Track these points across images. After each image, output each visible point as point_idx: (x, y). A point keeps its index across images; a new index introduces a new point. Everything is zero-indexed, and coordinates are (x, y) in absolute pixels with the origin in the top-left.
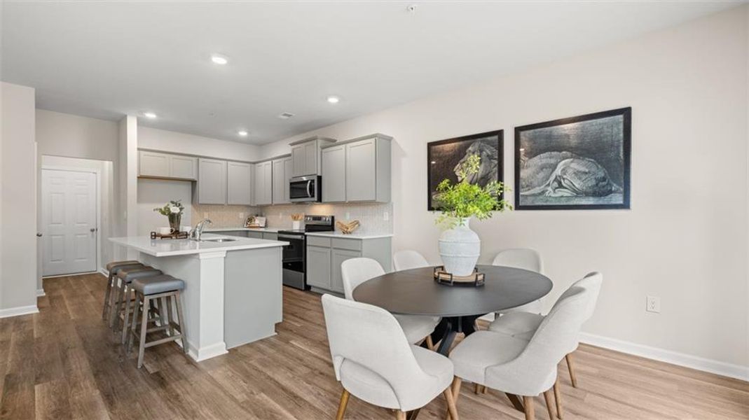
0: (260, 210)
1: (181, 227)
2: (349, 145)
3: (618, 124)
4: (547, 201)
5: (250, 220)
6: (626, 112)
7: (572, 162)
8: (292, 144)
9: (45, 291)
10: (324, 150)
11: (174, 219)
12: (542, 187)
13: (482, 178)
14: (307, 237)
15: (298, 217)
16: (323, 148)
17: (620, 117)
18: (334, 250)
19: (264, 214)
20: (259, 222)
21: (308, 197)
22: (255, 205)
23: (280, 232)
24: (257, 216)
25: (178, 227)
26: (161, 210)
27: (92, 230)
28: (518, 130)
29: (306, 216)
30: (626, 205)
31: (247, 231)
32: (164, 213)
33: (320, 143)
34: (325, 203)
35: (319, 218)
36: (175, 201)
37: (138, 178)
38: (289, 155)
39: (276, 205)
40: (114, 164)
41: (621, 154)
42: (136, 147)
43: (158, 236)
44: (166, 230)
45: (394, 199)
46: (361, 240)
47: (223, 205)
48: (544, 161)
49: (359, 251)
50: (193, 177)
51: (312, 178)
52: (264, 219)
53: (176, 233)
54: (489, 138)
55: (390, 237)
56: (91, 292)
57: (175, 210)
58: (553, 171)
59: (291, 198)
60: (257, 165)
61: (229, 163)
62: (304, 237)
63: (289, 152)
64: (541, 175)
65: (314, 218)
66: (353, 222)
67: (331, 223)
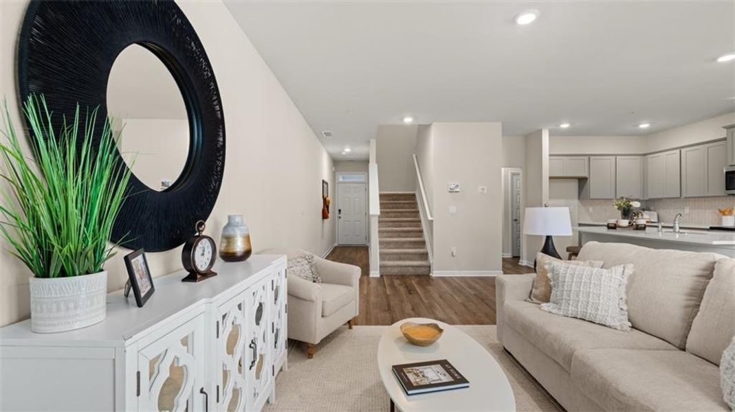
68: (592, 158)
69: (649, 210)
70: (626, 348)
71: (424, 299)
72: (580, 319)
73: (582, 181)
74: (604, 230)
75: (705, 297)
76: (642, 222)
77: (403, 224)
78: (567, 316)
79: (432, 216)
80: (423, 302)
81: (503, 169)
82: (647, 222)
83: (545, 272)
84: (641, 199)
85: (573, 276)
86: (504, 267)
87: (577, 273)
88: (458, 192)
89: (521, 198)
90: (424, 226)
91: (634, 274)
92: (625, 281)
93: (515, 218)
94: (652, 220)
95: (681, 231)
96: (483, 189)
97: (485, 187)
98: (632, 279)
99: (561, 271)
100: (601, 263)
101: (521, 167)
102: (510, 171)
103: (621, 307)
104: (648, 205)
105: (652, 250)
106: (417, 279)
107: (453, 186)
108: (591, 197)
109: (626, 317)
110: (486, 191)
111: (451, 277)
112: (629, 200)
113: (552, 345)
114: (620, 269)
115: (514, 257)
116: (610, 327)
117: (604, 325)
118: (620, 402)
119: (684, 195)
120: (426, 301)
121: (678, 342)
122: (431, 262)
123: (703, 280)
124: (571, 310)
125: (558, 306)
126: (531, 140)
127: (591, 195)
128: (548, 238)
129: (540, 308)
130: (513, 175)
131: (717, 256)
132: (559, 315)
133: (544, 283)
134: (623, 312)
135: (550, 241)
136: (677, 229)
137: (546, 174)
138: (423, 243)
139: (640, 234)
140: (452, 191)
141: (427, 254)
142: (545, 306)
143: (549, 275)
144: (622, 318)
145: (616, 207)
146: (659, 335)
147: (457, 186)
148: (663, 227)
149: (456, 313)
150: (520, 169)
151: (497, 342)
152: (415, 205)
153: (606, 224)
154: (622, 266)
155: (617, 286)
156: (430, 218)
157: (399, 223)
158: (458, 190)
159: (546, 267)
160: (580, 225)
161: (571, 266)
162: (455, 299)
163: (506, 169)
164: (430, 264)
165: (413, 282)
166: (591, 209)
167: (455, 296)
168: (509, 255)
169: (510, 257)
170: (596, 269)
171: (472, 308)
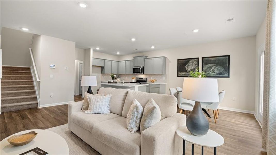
2: (154, 59)
3: (227, 59)
4: (210, 75)
5: (116, 79)
6: (229, 56)
7: (216, 66)
8: (134, 57)
10: (145, 60)
12: (209, 72)
13: (193, 69)
15: (134, 78)
16: (145, 59)
17: (227, 57)
18: (151, 88)
21: (140, 72)
28: (203, 58)
29: (137, 78)
30: (228, 77)
33: (144, 57)
34: (145, 74)
35: (142, 79)
38: (133, 60)
39: (127, 74)
41: (228, 65)
45: (167, 73)
46: (160, 84)
48: (209, 66)
49: (159, 88)
51: (142, 67)
54: (195, 59)
55: (165, 84)
58: (212, 68)
59: (134, 72)
61: (112, 61)
63: (133, 59)
64: (209, 69)
65: (140, 79)
66: (154, 80)
67: (146, 80)
68: (105, 60)
69: (119, 77)
70: (108, 120)
71: (32, 120)
72: (97, 113)
73: (103, 68)
74: (107, 84)
75: (126, 101)
76: (116, 81)
77: (21, 83)
78: (93, 114)
79: (39, 79)
80: (31, 122)
81: (76, 61)
82: (118, 81)
83: (87, 99)
84: (117, 74)
85: (95, 100)
86: (75, 99)
87: (97, 98)
88: (55, 68)
89: (83, 72)
90: (35, 84)
91: (112, 97)
92: (109, 99)
93: (80, 80)
95: (125, 83)
96: (67, 68)
97: (68, 67)
98: (111, 98)
99: (92, 98)
100: (104, 94)
101: (83, 61)
102: (79, 62)
103: (108, 107)
104: (119, 76)
105: (116, 89)
106: (28, 111)
107: (52, 66)
108: (105, 73)
109: (109, 110)
110: (68, 69)
111: (50, 107)
112: (114, 74)
113: (87, 125)
114: (108, 95)
115: (80, 95)
116: (105, 114)
117: (104, 114)
118: (104, 137)
119: (126, 74)
120: (33, 121)
121: (120, 114)
122: (39, 101)
123: (125, 96)
124: (95, 111)
125: (90, 111)
126: (87, 51)
128: (89, 87)
129: (85, 113)
130: (80, 63)
131: (128, 90)
132: (90, 114)
133: (86, 104)
134: (109, 109)
135: (90, 88)
136: (124, 83)
137: (91, 64)
138: (35, 92)
139: (116, 85)
140: (51, 68)
141: (36, 98)
142: (86, 112)
143: (88, 100)
144: (108, 110)
145: (110, 76)
146: (116, 113)
147: (54, 66)
148: (121, 82)
149: (50, 123)
150: (82, 61)
151: (68, 130)
152: (30, 73)
153: (108, 82)
154: (109, 94)
155: (107, 101)
156: (38, 80)
157: (18, 83)
158: (54, 67)
159: (87, 97)
160: (102, 82)
161: (95, 96)
162: (51, 117)
163: (78, 61)
164: (38, 102)
165: (26, 113)
166: (105, 77)
167: (51, 115)
168: (77, 94)
169: (78, 95)
170: (102, 96)
171: (59, 119)
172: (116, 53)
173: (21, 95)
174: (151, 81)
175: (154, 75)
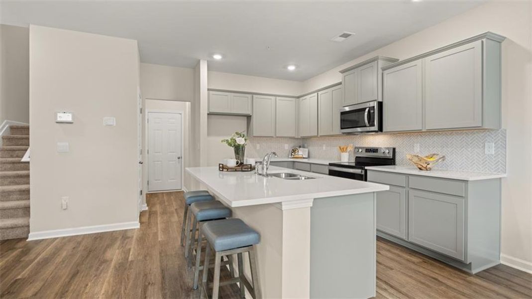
0: (303, 141)
1: (245, 158)
5: (294, 151)
8: (342, 72)
9: (148, 206)
10: (385, 72)
11: (239, 150)
14: (368, 172)
15: (347, 148)
16: (384, 69)
18: (411, 192)
19: (306, 145)
20: (302, 153)
21: (366, 126)
22: (299, 137)
23: (331, 165)
24: (300, 147)
25: (243, 159)
26: (227, 141)
27: (179, 158)
29: (357, 148)
31: (294, 162)
32: (230, 145)
33: (381, 64)
34: (387, 133)
35: (375, 150)
36: (240, 133)
37: (208, 114)
38: (340, 83)
40: (191, 104)
42: (206, 88)
43: (225, 169)
44: (232, 163)
47: (272, 137)
50: (249, 112)
51: (372, 104)
52: (306, 150)
53: (241, 167)
55: (500, 179)
56: (176, 209)
57: (240, 141)
59: (342, 128)
60: (301, 99)
61: (277, 98)
62: (363, 171)
65: (368, 150)
66: (432, 156)
67: (391, 156)
68: (254, 96)
69: (303, 147)
94: (304, 156)
108: (254, 135)
119: (320, 134)
126: (196, 72)
127: (254, 133)
137: (204, 110)
172: (285, 67)
173: (11, 197)
174: (415, 160)
175: (431, 132)
